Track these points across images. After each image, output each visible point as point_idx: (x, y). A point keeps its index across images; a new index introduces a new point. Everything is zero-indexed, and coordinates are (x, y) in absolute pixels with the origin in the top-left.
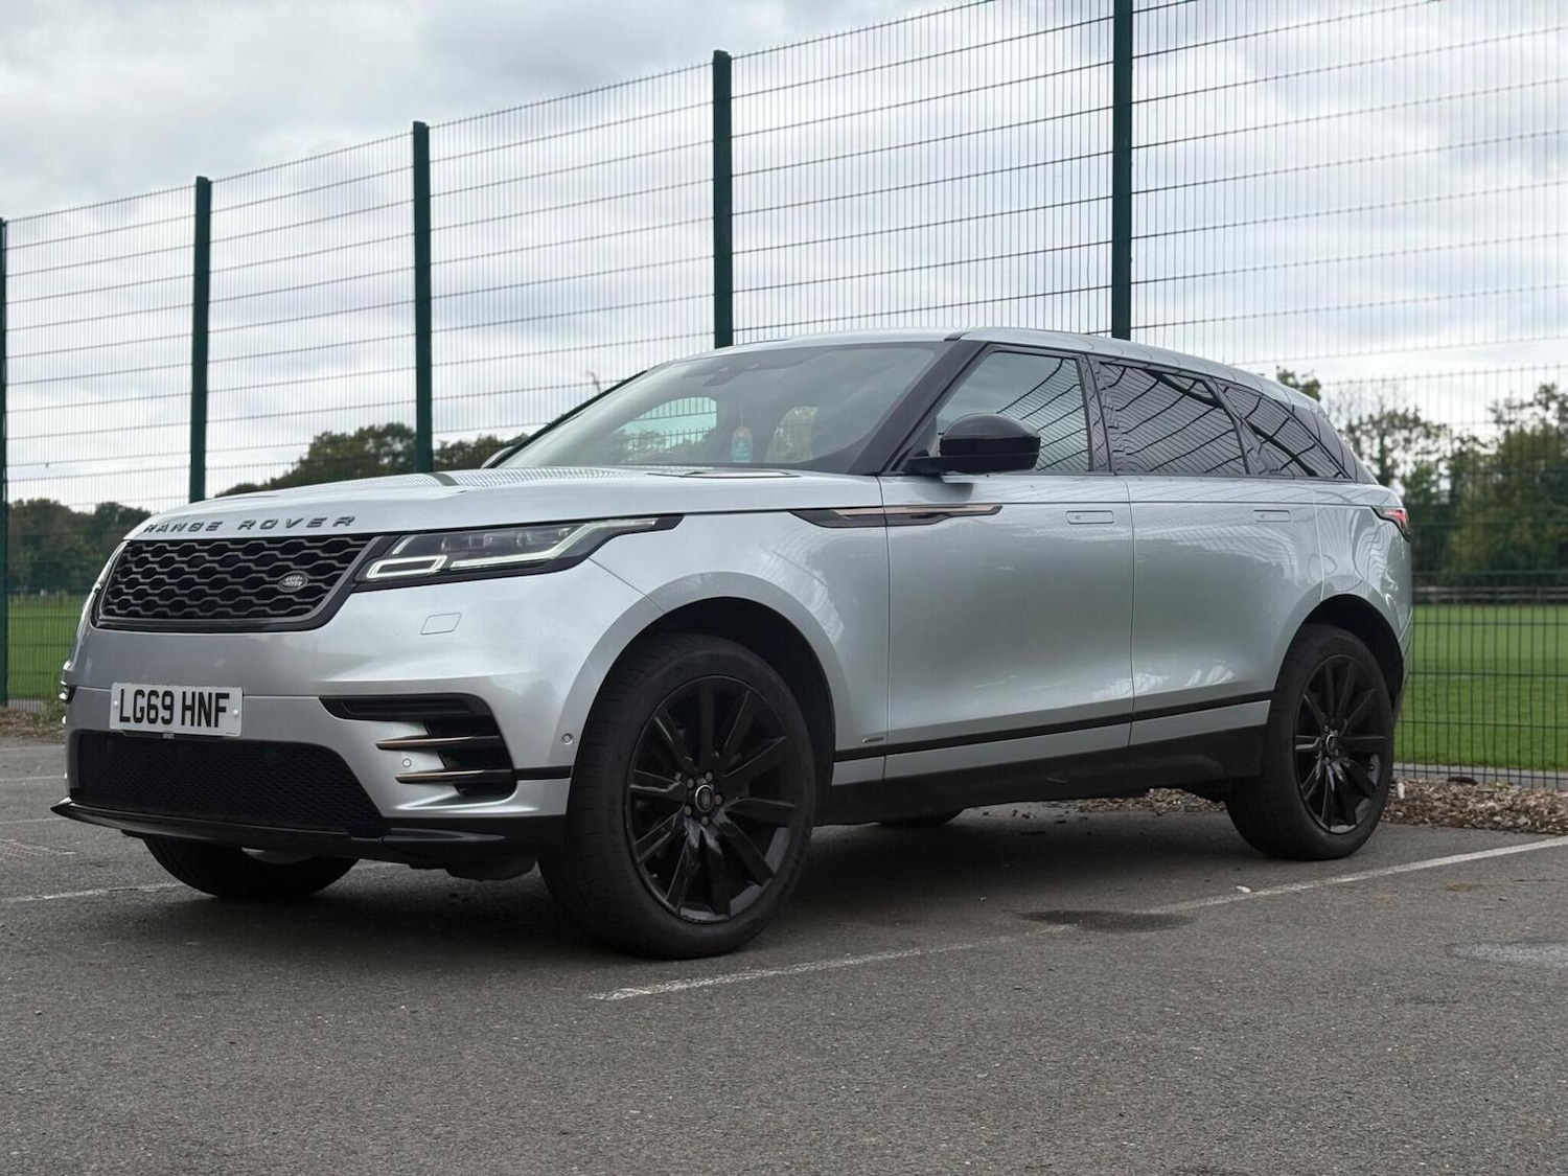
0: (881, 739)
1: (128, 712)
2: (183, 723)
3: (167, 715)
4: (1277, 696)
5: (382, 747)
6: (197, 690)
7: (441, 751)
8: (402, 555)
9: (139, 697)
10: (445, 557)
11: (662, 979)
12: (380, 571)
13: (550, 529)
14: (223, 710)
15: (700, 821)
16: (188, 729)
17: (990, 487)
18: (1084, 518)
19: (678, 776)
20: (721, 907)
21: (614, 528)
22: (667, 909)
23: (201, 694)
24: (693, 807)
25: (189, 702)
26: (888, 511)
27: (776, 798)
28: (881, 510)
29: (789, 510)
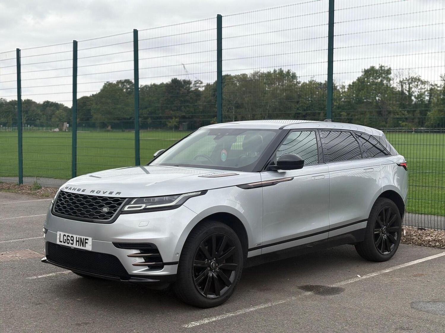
0: (261, 244)
1: (62, 240)
2: (76, 245)
3: (72, 242)
4: (369, 220)
5: (129, 256)
6: (80, 237)
7: (144, 257)
8: (134, 204)
9: (64, 236)
10: (145, 205)
11: (202, 318)
12: (128, 208)
13: (173, 197)
14: (87, 243)
15: (212, 271)
16: (77, 247)
17: (290, 173)
18: (316, 178)
19: (206, 260)
20: (217, 294)
21: (190, 195)
22: (203, 296)
23: (81, 238)
24: (210, 268)
25: (78, 240)
26: (263, 183)
27: (233, 263)
28: (261, 183)
29: (236, 186)
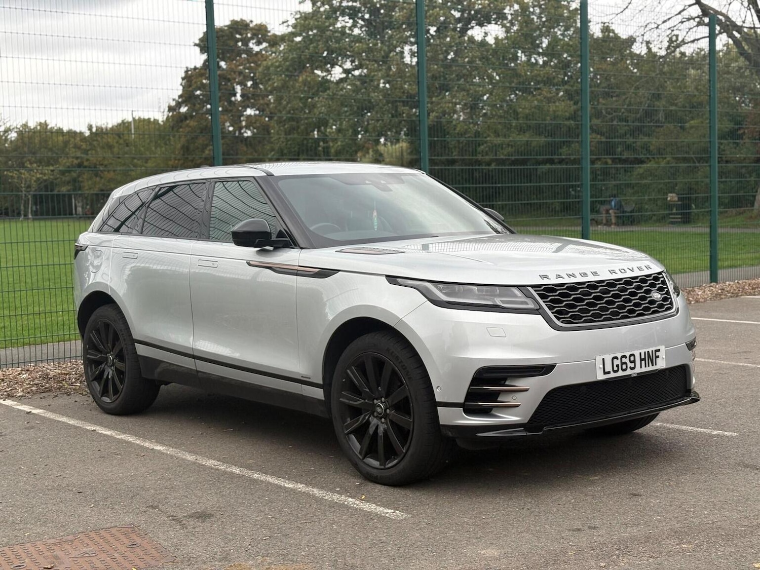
1: (608, 368)
2: (641, 367)
3: (632, 365)
9: (615, 360)
14: (658, 357)
16: (644, 369)
23: (648, 352)
25: (643, 357)
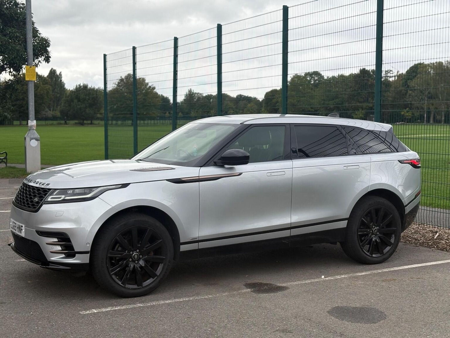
0: (197, 238)
1: (12, 226)
2: (18, 232)
3: (16, 228)
4: (350, 219)
5: (47, 244)
7: (61, 245)
8: (56, 195)
10: (64, 196)
12: (51, 199)
13: (91, 189)
14: (22, 230)
15: (135, 262)
18: (273, 174)
19: (127, 251)
20: (140, 284)
21: (108, 188)
22: (121, 285)
23: (19, 225)
24: (132, 259)
26: (200, 178)
27: (161, 256)
28: (198, 178)
29: (166, 180)
